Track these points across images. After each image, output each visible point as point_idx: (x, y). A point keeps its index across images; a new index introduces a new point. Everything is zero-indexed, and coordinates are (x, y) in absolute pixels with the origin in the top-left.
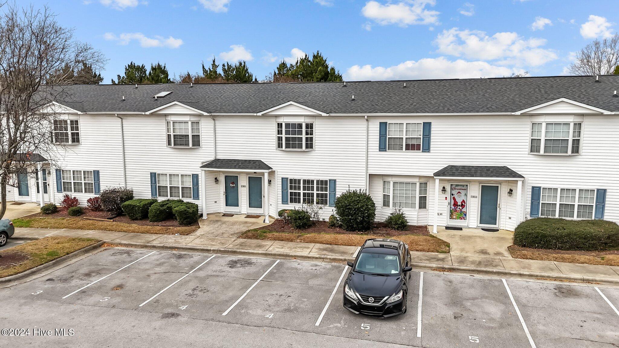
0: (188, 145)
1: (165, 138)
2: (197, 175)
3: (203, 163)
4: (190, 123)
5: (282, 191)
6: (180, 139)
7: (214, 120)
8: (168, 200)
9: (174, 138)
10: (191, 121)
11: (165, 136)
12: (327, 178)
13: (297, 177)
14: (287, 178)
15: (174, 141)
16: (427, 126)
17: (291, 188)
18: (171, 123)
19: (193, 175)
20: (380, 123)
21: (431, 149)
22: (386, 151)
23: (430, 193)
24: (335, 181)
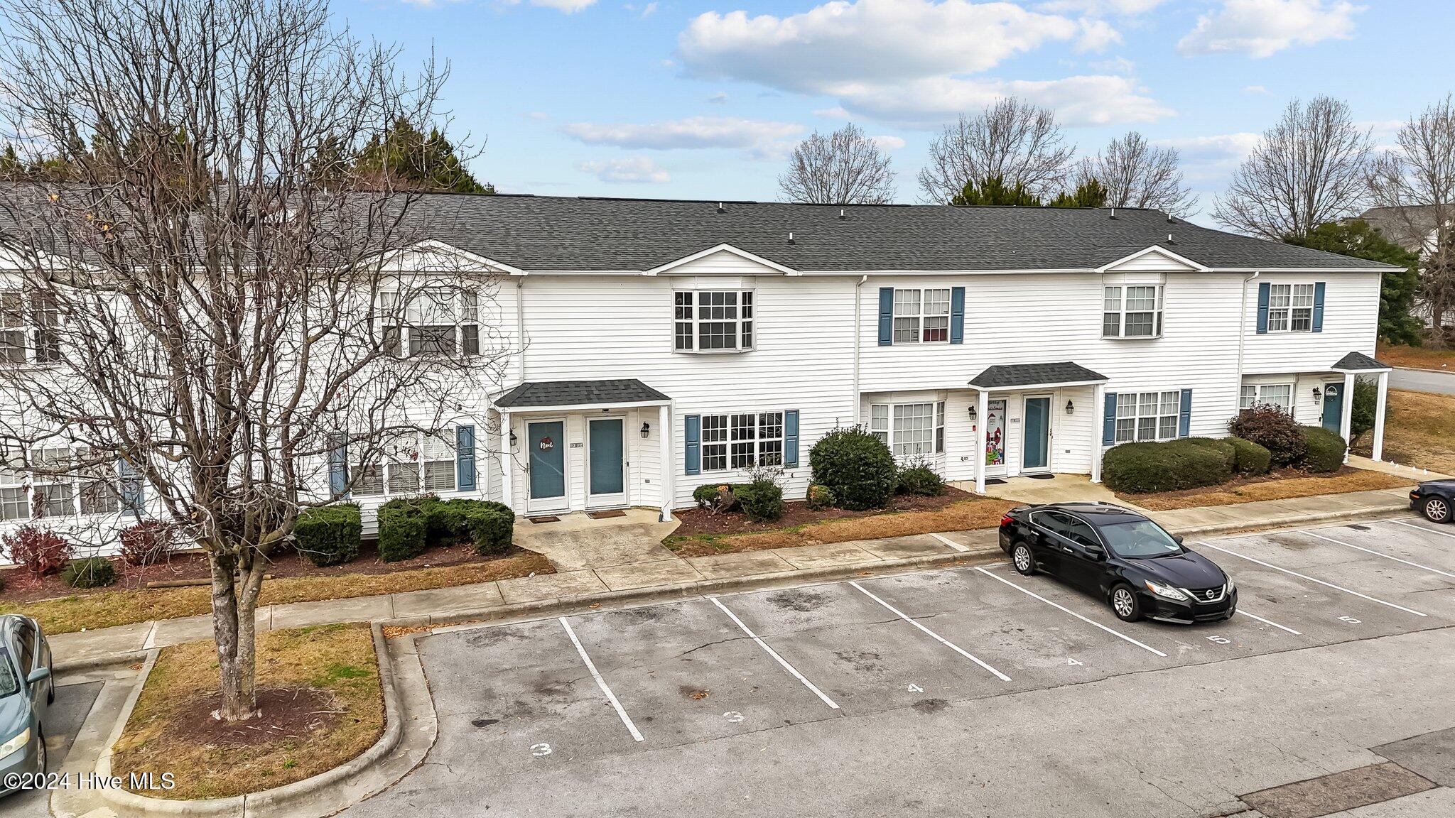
0: (453, 352)
2: (471, 429)
3: (489, 396)
5: (687, 446)
7: (520, 287)
9: (411, 337)
12: (781, 409)
13: (718, 412)
14: (698, 416)
16: (959, 293)
17: (706, 438)
19: (458, 428)
20: (883, 290)
21: (965, 337)
22: (891, 344)
23: (950, 420)
24: (797, 412)
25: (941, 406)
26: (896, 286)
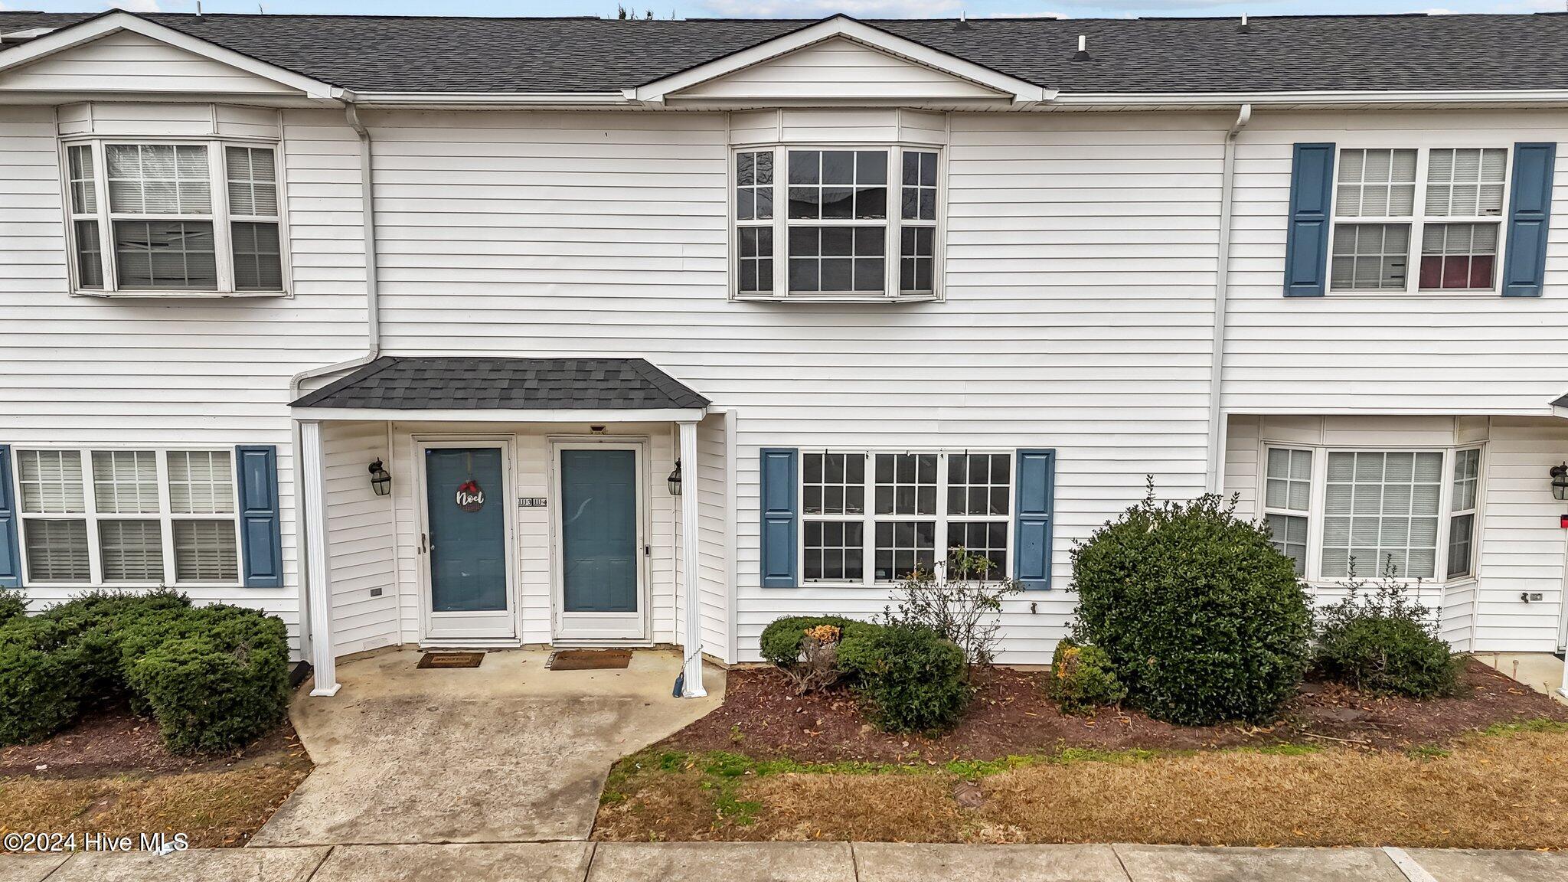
0: (211, 280)
1: (61, 244)
2: (269, 454)
3: (301, 382)
4: (215, 154)
5: (765, 522)
6: (157, 250)
7: (364, 136)
8: (93, 601)
9: (119, 244)
10: (221, 139)
11: (60, 230)
12: (1006, 444)
13: (842, 445)
14: (792, 453)
15: (120, 258)
16: (1536, 163)
17: (811, 505)
18: (98, 151)
19: (242, 451)
20: (1300, 149)
21: (1548, 279)
22: (1320, 294)
23: (1493, 497)
24: (1049, 455)
25: (1470, 463)
26: (1344, 138)
